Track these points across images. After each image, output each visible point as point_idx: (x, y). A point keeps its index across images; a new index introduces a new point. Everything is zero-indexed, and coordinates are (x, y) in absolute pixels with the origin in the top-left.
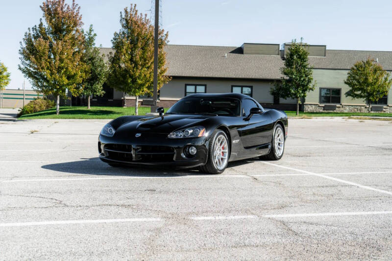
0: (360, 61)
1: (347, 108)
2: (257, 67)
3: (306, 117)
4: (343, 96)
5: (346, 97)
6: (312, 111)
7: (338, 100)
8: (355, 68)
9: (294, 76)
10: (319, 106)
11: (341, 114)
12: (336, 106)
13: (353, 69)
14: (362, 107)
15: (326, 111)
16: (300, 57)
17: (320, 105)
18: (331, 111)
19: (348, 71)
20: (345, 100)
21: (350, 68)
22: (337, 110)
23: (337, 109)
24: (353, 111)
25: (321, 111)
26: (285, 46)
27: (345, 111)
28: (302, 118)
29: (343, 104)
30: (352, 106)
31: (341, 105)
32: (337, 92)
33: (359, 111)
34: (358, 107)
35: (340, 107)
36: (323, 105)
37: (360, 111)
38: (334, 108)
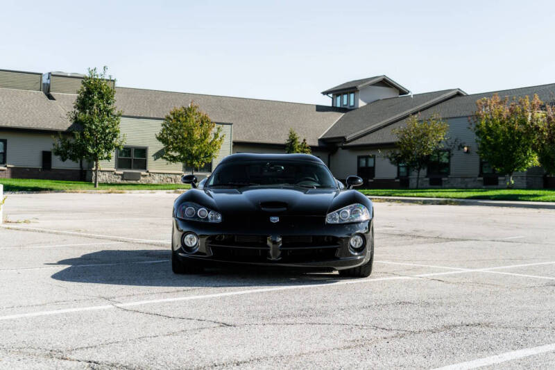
0: (179, 108)
1: (157, 177)
2: (10, 109)
3: (117, 191)
4: (150, 159)
5: (155, 160)
6: (105, 182)
7: (143, 165)
8: (172, 117)
9: (94, 127)
10: (115, 174)
11: (149, 186)
12: (140, 174)
13: (169, 118)
14: (178, 176)
15: (125, 182)
16: (101, 96)
17: (117, 172)
18: (134, 182)
19: (162, 122)
20: (154, 165)
21: (164, 117)
22: (142, 180)
23: (142, 178)
24: (165, 182)
25: (119, 181)
26: (51, 77)
27: (154, 182)
28: (109, 193)
29: (150, 171)
30: (163, 174)
31: (148, 172)
32: (142, 152)
33: (173, 183)
34: (172, 176)
35: (146, 176)
36: (121, 172)
37: (175, 181)
38: (137, 177)
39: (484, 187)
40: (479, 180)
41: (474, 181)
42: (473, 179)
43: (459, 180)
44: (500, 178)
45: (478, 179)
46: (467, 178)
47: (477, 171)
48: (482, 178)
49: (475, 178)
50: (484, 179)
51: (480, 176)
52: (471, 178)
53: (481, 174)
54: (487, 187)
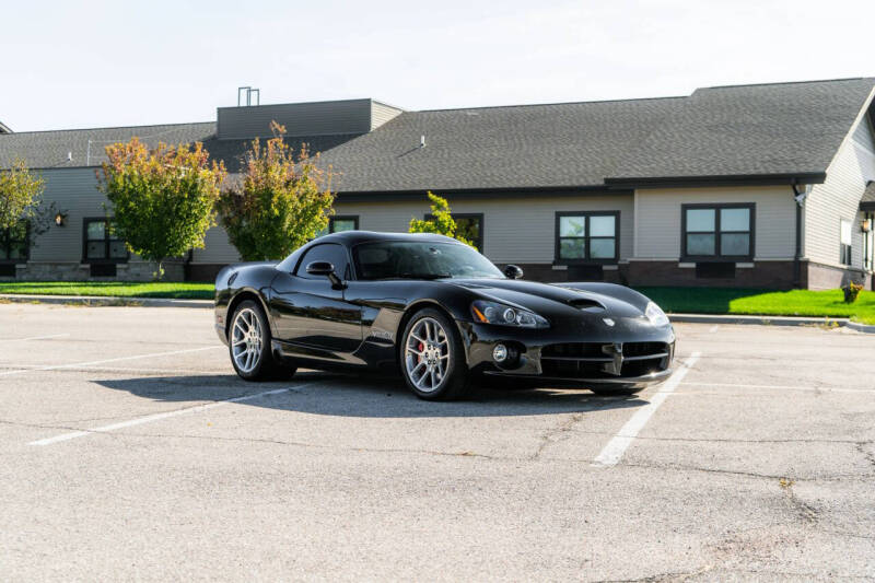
39: (92, 279)
40: (84, 269)
41: (74, 270)
42: (73, 267)
43: (48, 268)
44: (119, 266)
45: (83, 266)
46: (60, 264)
47: (79, 255)
48: (88, 266)
49: (77, 265)
50: (91, 267)
51: (82, 262)
52: (69, 264)
53: (85, 260)
54: (97, 278)
